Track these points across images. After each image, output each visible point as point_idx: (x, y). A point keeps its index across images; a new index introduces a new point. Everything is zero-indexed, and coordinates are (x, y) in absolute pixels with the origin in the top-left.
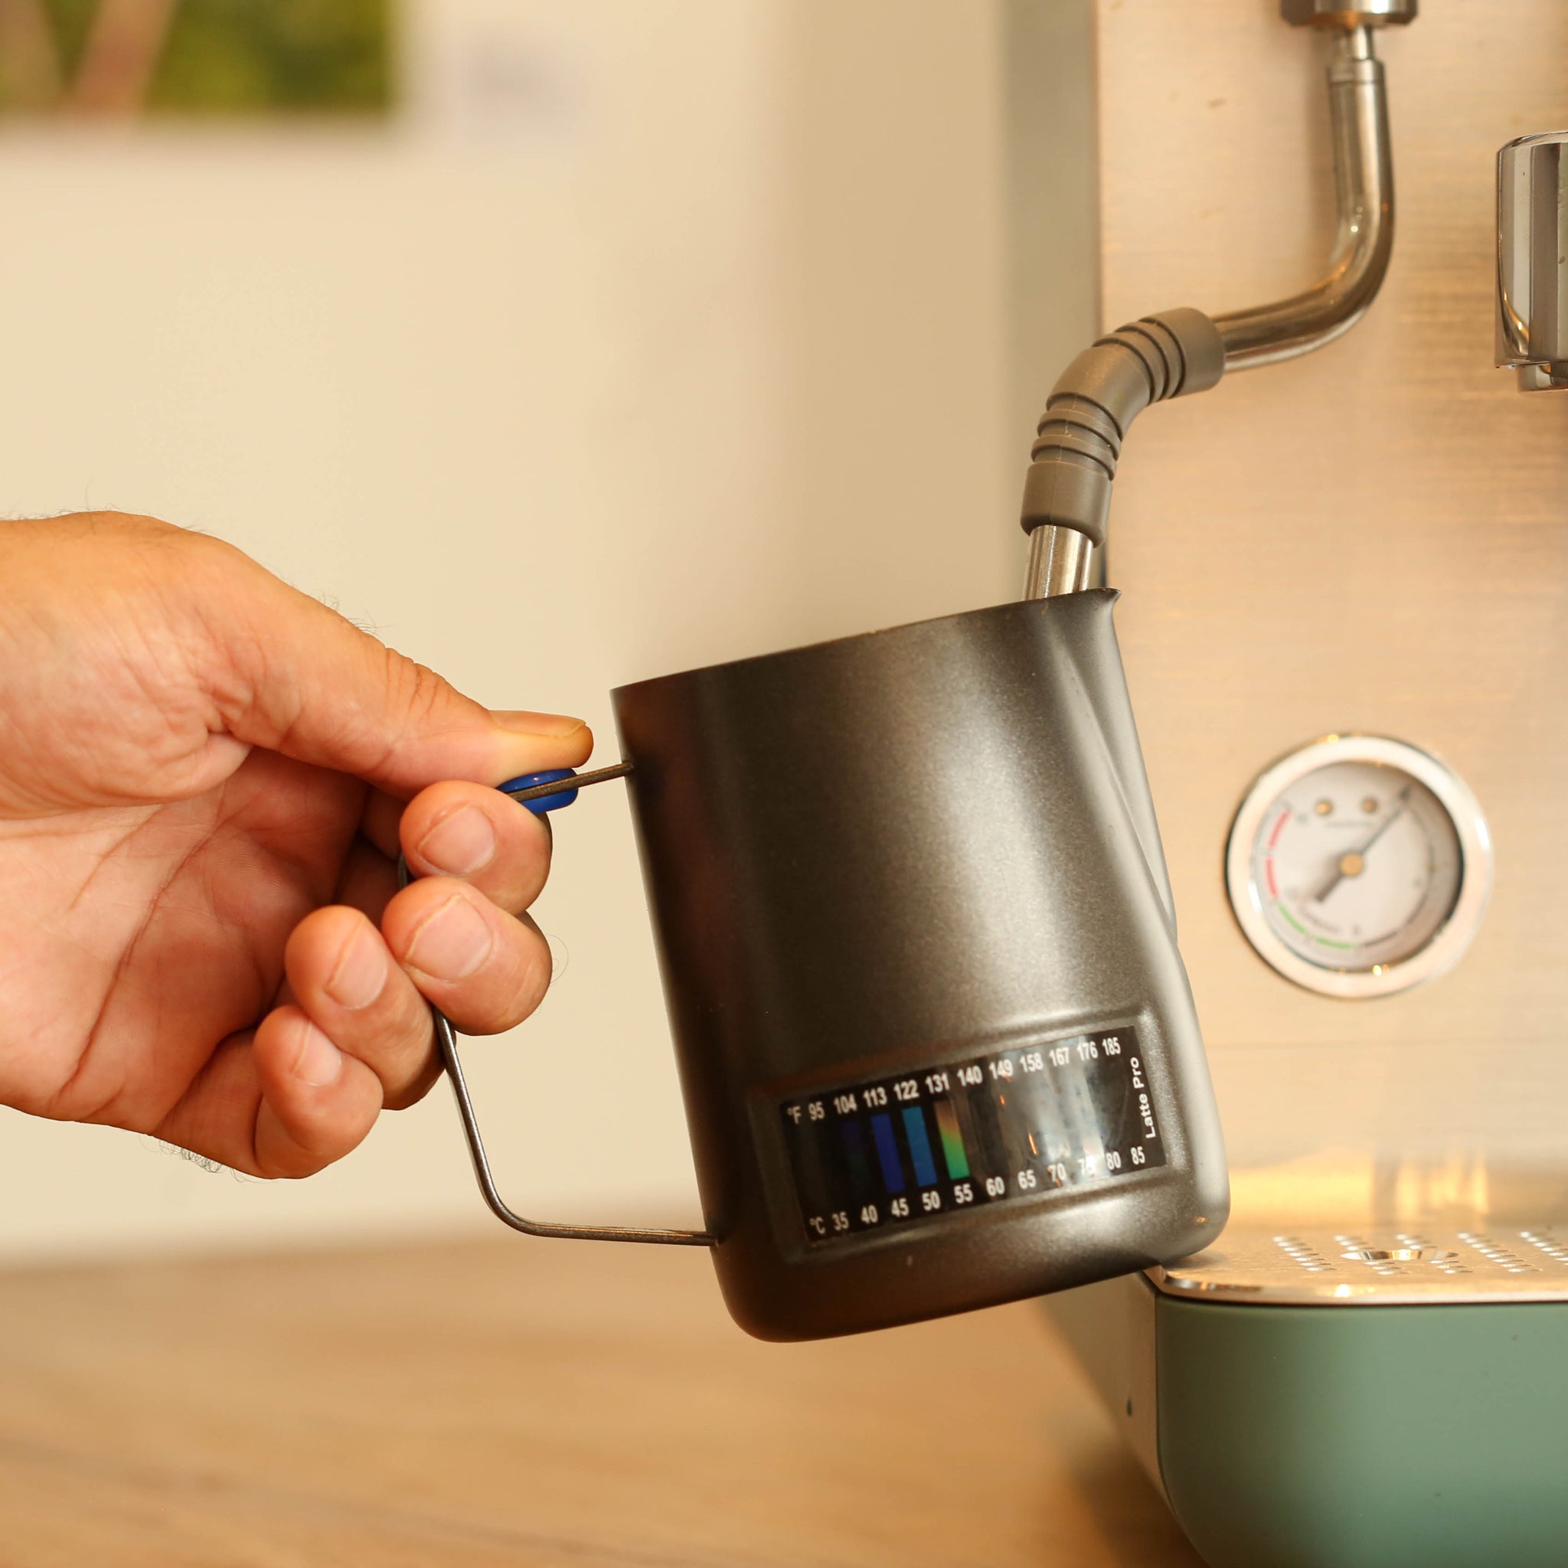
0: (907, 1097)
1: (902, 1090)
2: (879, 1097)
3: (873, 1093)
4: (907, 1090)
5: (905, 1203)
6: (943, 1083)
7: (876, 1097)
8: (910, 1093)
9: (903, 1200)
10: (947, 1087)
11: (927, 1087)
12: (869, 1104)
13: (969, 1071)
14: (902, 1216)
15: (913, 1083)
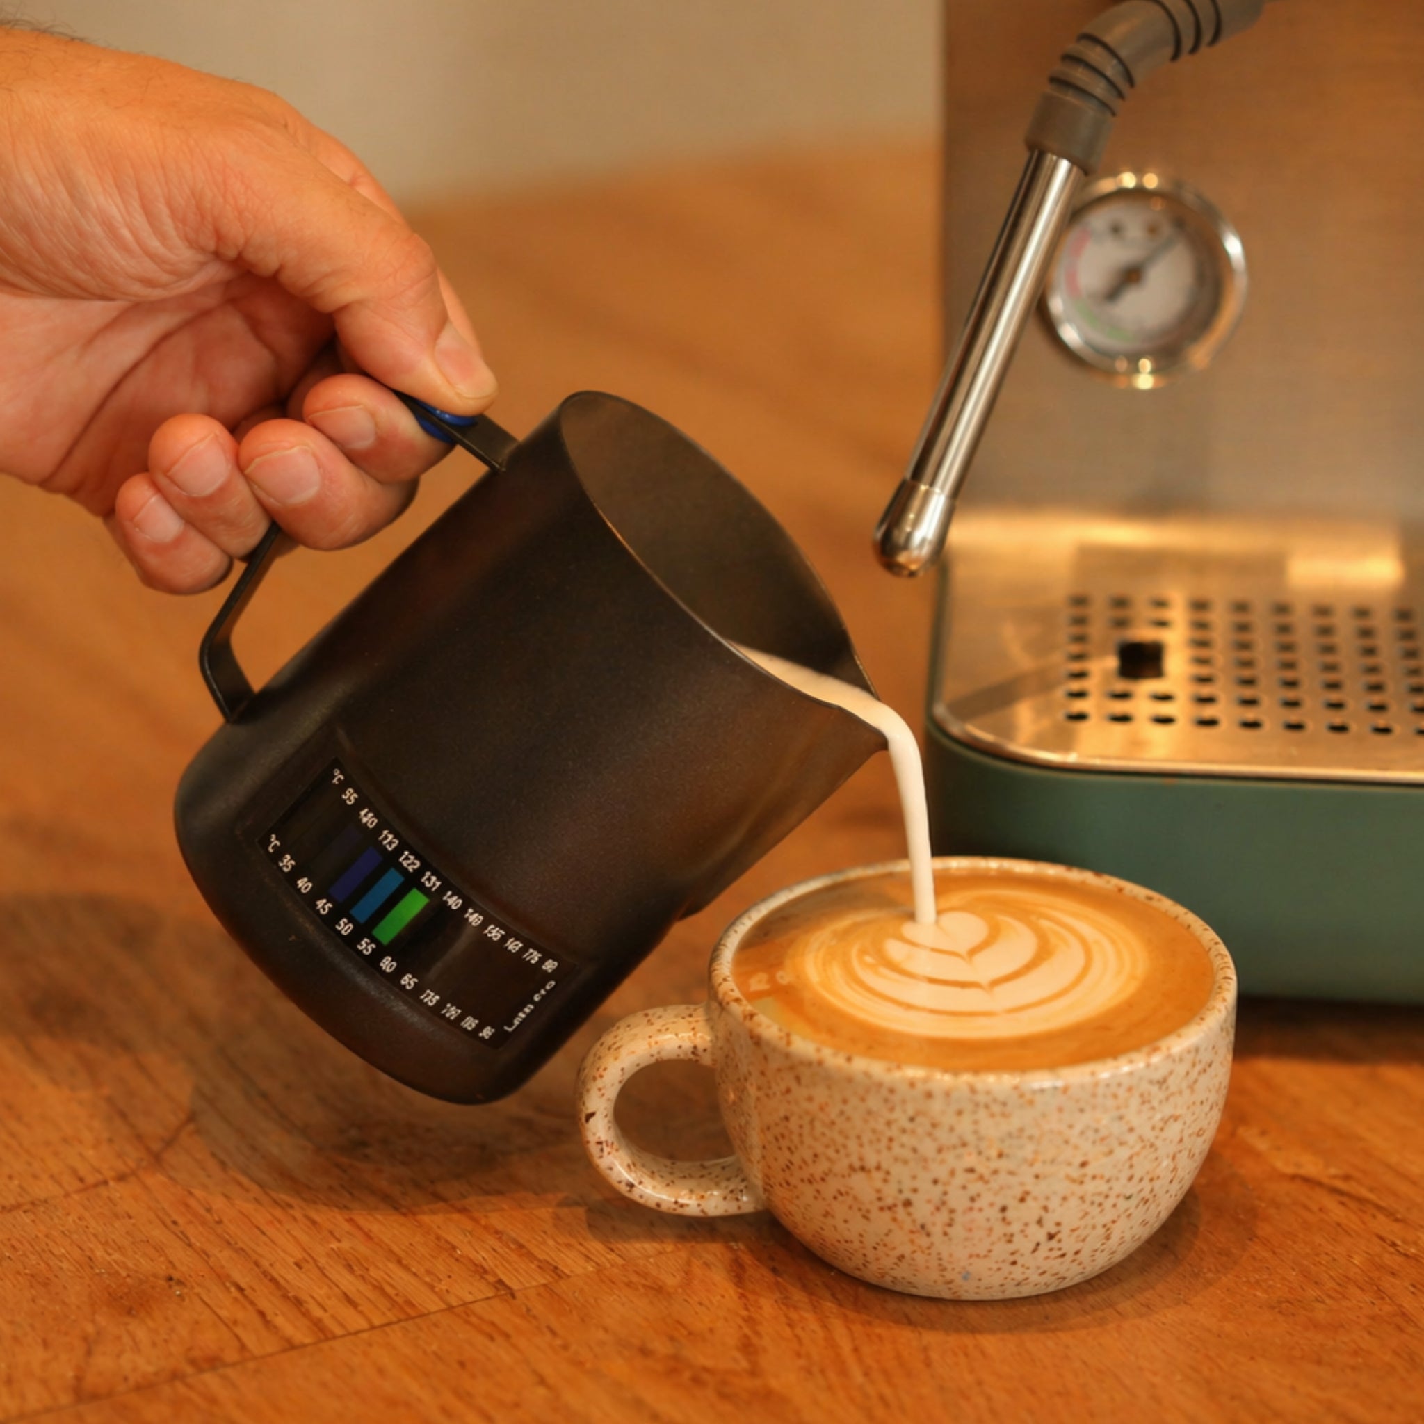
0: (405, 864)
1: (407, 858)
2: (390, 843)
3: (390, 837)
4: (409, 862)
5: (329, 908)
6: (434, 884)
7: (389, 841)
8: (409, 865)
9: (330, 905)
10: (434, 889)
11: (424, 875)
12: (380, 838)
13: (455, 898)
14: (319, 911)
15: (418, 864)
